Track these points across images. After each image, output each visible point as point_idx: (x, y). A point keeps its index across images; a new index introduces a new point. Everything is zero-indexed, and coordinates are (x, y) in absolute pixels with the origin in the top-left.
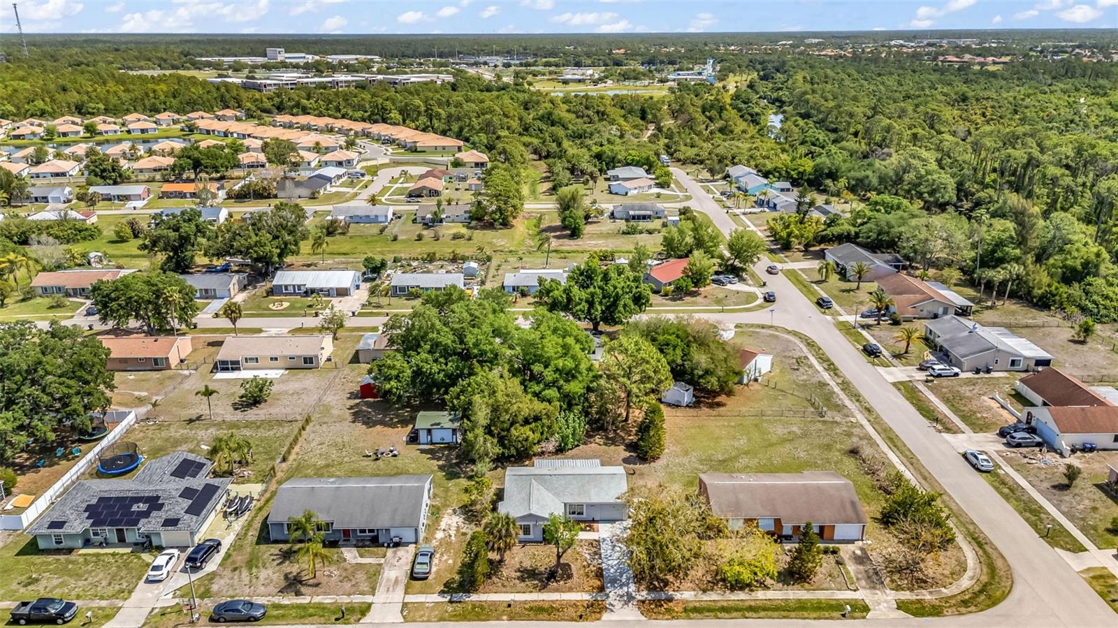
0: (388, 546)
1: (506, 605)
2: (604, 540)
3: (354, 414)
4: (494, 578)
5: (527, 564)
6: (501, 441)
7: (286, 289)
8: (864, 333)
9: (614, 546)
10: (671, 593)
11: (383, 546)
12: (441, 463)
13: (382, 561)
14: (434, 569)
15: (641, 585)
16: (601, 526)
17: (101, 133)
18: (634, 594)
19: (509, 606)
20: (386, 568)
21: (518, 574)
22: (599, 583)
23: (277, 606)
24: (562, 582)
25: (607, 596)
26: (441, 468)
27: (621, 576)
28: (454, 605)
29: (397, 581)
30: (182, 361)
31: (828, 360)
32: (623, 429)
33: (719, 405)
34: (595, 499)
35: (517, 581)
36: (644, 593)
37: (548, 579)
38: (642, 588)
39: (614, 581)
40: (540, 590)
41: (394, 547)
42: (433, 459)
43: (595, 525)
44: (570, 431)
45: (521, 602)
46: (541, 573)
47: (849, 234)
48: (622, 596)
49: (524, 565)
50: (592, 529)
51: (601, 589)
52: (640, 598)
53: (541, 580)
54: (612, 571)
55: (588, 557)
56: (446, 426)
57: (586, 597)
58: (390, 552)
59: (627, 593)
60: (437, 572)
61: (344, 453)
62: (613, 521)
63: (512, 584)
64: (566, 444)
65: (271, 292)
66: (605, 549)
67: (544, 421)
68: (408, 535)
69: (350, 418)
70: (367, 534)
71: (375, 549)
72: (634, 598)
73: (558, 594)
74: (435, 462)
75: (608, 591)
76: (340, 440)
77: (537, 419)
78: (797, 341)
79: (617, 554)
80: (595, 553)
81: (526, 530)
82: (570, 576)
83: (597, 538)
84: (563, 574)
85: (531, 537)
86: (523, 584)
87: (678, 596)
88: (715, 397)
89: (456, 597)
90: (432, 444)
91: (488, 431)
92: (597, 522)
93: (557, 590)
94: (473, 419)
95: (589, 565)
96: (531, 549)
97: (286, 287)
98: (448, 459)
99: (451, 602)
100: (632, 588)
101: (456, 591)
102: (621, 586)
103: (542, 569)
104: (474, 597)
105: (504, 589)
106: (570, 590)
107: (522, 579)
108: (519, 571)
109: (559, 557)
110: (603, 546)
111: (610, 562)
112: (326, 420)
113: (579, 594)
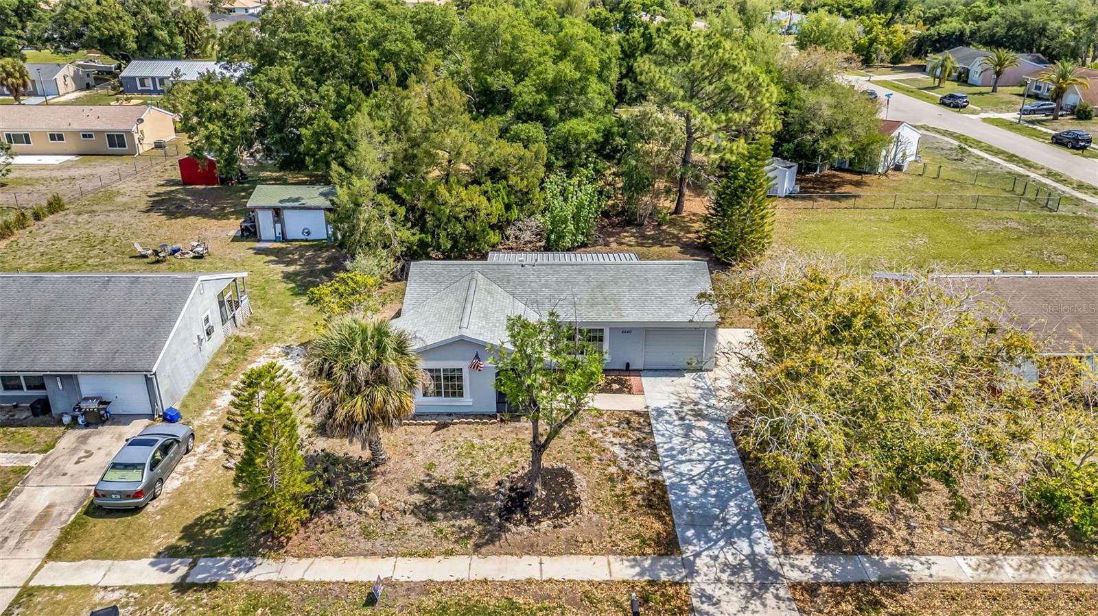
0: (74, 424)
1: (360, 598)
2: (660, 413)
3: (155, 203)
4: (344, 512)
5: (448, 471)
6: (417, 218)
7: (143, 84)
8: (1039, 128)
9: (690, 428)
10: (890, 560)
11: (59, 422)
12: (291, 269)
13: (35, 459)
14: (172, 483)
15: (788, 533)
16: (647, 382)
18: (773, 562)
19: (371, 600)
20: (34, 480)
21: (418, 498)
22: (658, 526)
24: (545, 524)
25: (692, 572)
26: (288, 277)
27: (724, 508)
28: (189, 597)
29: (43, 518)
31: (1003, 152)
32: (673, 223)
33: (846, 197)
34: (632, 315)
35: (410, 520)
36: (806, 559)
37: (507, 513)
38: (795, 542)
39: (703, 522)
40: (478, 547)
41: (87, 425)
42: (277, 262)
43: (633, 380)
44: (569, 209)
45: (410, 588)
46: (485, 497)
47: (962, 33)
48: (737, 570)
49: (437, 474)
50: (625, 388)
51: (669, 545)
52: (795, 575)
53: (483, 519)
54: (693, 490)
55: (621, 453)
56: (310, 203)
57: (623, 570)
58: (69, 439)
59: (752, 557)
60: (179, 492)
61: (96, 252)
62: (677, 371)
63: (392, 528)
64: (561, 237)
65: (120, 89)
66: (666, 434)
67: (513, 180)
68: (129, 394)
69: (143, 206)
70: (26, 392)
71: (33, 431)
72: (776, 575)
73: (534, 560)
74: (281, 268)
75: (689, 551)
76: (100, 234)
77: (495, 174)
78: (937, 135)
79: (701, 449)
80: (640, 444)
81: (449, 383)
82: (570, 506)
83: (640, 408)
84: (548, 501)
85: (467, 401)
86: (426, 529)
87: (917, 569)
88: (833, 188)
89: (207, 569)
90: (284, 239)
91: (387, 187)
92: (638, 372)
93: (531, 549)
94: (350, 160)
95: (625, 475)
96: (460, 433)
97: (142, 80)
98: (310, 262)
99: (182, 587)
100: (764, 544)
101: (213, 549)
102: (730, 536)
103: (491, 485)
104: (265, 570)
105: (366, 545)
106: (573, 547)
107: (426, 513)
108: (422, 489)
109: (539, 448)
110: (659, 426)
111: (684, 468)
112: (95, 208)
113: (601, 560)
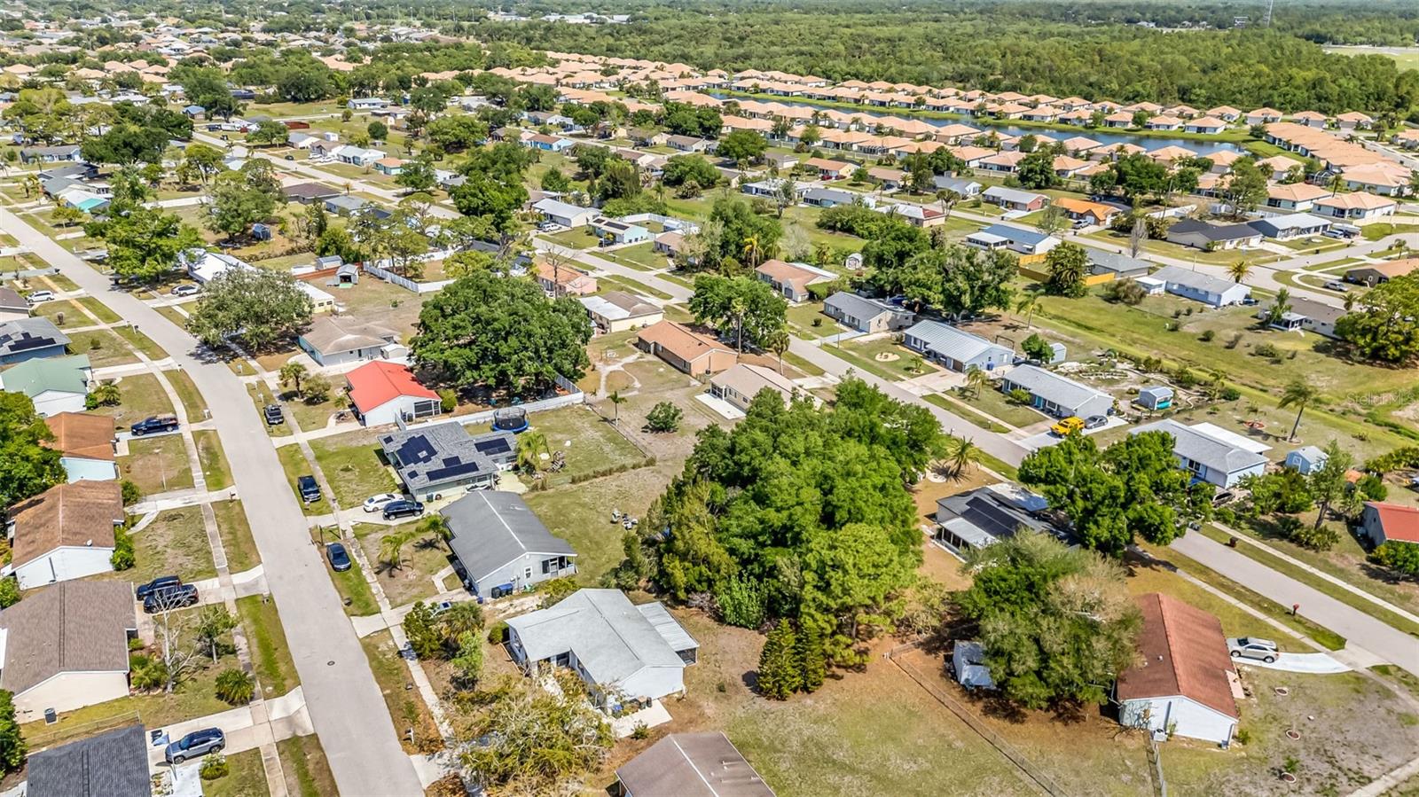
0: (465, 585)
1: (408, 686)
4: (439, 661)
7: (915, 343)
11: (465, 582)
13: (443, 592)
17: (1150, 127)
19: (408, 689)
21: (461, 675)
23: (359, 572)
28: (396, 656)
30: (708, 372)
34: (589, 666)
35: (449, 678)
45: (417, 693)
49: (478, 672)
58: (458, 590)
61: (611, 503)
64: (725, 614)
65: (905, 342)
76: (632, 492)
86: (445, 684)
89: (408, 652)
97: (917, 341)
99: (400, 653)
101: (418, 649)
103: (478, 687)
104: (412, 663)
105: (432, 675)
107: (454, 680)
112: (665, 470)
